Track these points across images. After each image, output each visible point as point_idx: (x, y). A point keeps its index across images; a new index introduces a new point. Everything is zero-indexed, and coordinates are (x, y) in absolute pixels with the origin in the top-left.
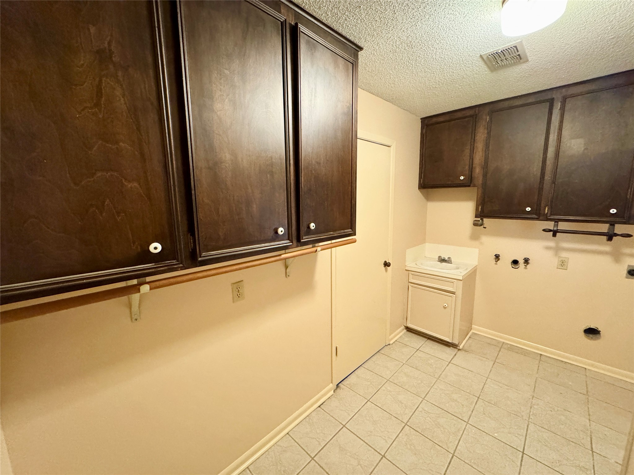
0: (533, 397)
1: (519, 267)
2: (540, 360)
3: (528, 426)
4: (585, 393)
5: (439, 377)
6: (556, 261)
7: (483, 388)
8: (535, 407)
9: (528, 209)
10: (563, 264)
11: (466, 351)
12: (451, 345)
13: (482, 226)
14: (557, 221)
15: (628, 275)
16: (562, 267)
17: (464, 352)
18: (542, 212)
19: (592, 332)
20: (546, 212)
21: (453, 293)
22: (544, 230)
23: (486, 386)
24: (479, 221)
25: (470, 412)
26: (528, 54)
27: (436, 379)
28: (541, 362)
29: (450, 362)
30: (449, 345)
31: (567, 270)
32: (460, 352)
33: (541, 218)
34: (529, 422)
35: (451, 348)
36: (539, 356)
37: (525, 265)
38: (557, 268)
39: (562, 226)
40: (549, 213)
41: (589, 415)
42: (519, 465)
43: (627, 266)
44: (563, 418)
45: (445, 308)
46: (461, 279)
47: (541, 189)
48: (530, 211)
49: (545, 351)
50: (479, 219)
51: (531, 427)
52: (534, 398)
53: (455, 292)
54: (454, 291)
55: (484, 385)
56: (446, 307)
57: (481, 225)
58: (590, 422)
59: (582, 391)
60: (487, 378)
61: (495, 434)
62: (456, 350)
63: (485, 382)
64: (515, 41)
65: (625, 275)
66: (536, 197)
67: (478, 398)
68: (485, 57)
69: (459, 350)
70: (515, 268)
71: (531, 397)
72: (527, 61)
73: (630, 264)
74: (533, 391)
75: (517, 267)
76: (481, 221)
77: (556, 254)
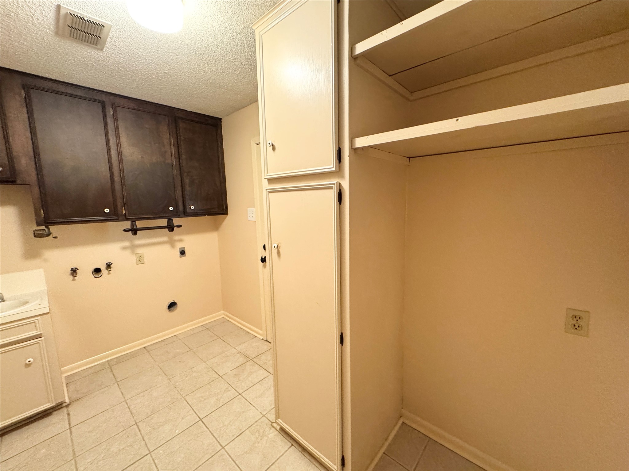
0: (169, 379)
1: (102, 275)
2: (148, 352)
3: (186, 401)
4: (189, 350)
5: (74, 454)
6: (134, 259)
7: (131, 412)
8: (177, 384)
9: (107, 210)
10: (140, 260)
11: (77, 400)
12: (51, 411)
13: (51, 237)
14: (134, 220)
15: (181, 255)
16: (140, 263)
17: (76, 403)
18: (119, 213)
19: (172, 305)
20: (124, 212)
21: (39, 336)
22: (124, 230)
23: (132, 407)
24: (45, 230)
25: (143, 443)
26: (107, 43)
27: (73, 462)
28: (150, 352)
29: (70, 428)
30: (48, 414)
31: (144, 263)
32: (70, 409)
33: (120, 218)
34: (184, 397)
35: (55, 413)
36: (144, 349)
37: (109, 270)
38: (137, 264)
39: (139, 224)
40: (127, 213)
41: (202, 360)
42: (206, 429)
43: (179, 249)
44: (194, 374)
45: (28, 365)
46: (48, 311)
47: (113, 191)
48: (108, 213)
49: (146, 342)
50: (43, 228)
51: (188, 398)
52: (171, 380)
53: (41, 334)
54: (39, 333)
55: (129, 408)
56: (31, 364)
57: (49, 235)
58: (206, 363)
59: (186, 351)
60: (126, 401)
61: (176, 432)
62: (65, 410)
63: (128, 406)
64: (106, 21)
65: (179, 256)
66: (111, 199)
67: (136, 423)
68: (63, 12)
69: (68, 406)
70: (98, 277)
71: (169, 381)
72: (102, 49)
73: (180, 247)
74: (165, 376)
75: (100, 275)
76: (46, 229)
77: (133, 252)
